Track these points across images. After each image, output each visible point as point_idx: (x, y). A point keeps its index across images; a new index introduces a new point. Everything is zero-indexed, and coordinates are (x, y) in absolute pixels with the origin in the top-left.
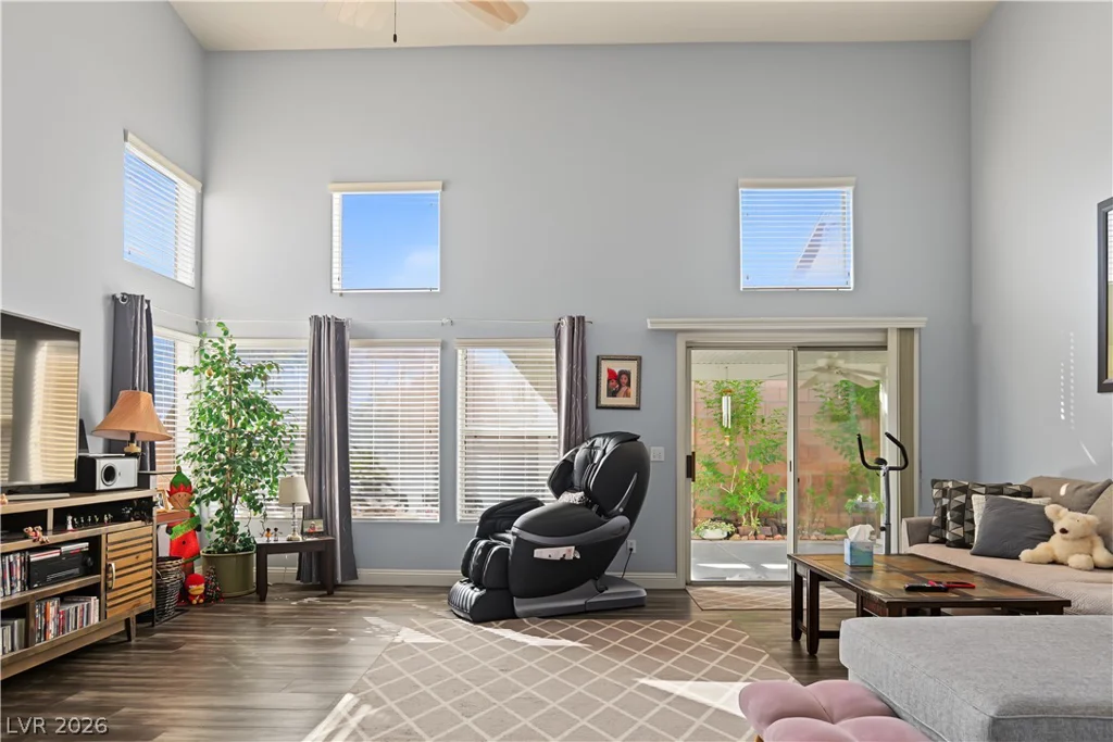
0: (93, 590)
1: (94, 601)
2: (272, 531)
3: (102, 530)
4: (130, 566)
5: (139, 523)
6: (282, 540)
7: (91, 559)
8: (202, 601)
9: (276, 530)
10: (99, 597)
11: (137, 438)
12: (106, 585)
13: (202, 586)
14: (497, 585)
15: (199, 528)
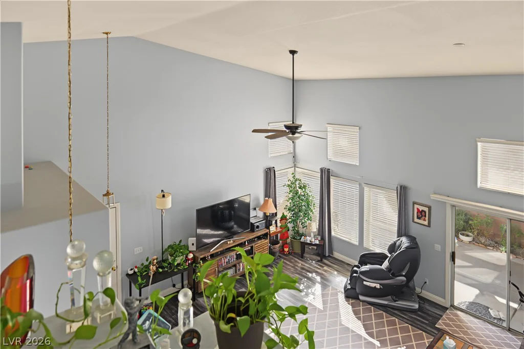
3: (253, 244)
4: (262, 251)
5: (264, 240)
6: (308, 241)
7: (251, 251)
8: (287, 253)
13: (288, 249)
14: (354, 287)
15: (288, 230)
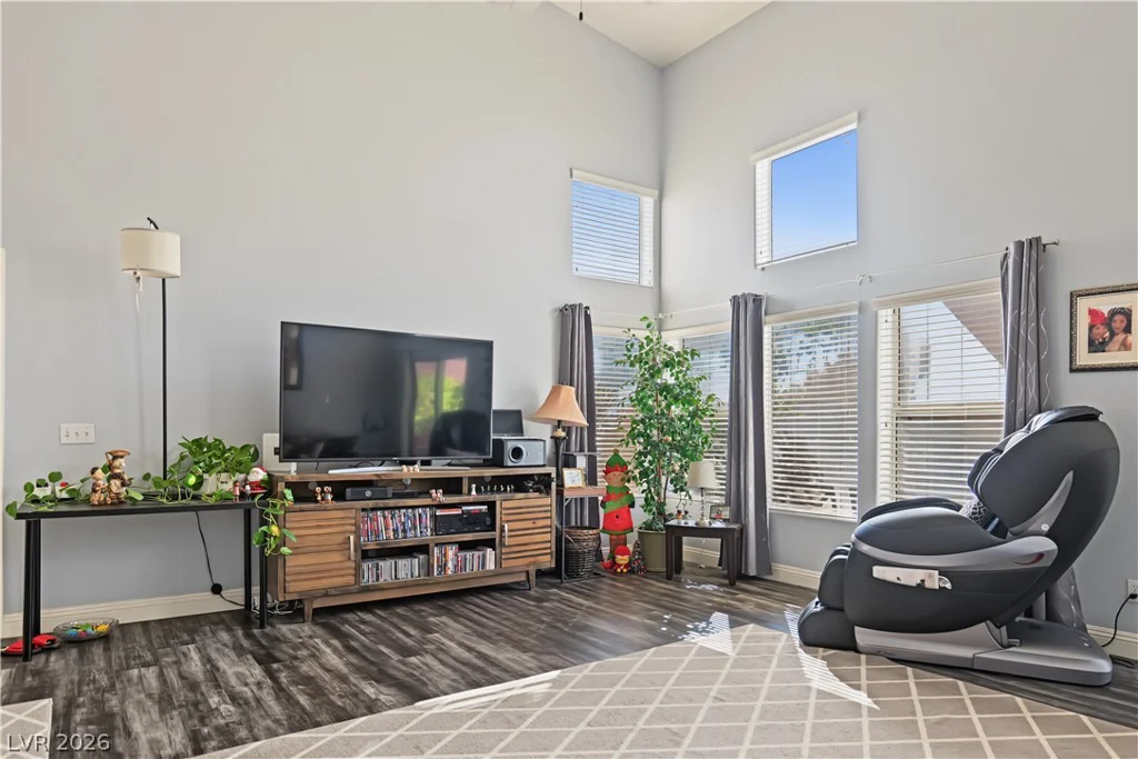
0: (490, 543)
1: (490, 553)
2: (683, 513)
3: (497, 497)
4: (528, 529)
5: (537, 494)
6: (691, 523)
7: (488, 520)
8: (625, 570)
9: (686, 512)
10: (494, 549)
11: (563, 424)
12: (501, 541)
13: (626, 557)
14: (835, 604)
15: (632, 505)
